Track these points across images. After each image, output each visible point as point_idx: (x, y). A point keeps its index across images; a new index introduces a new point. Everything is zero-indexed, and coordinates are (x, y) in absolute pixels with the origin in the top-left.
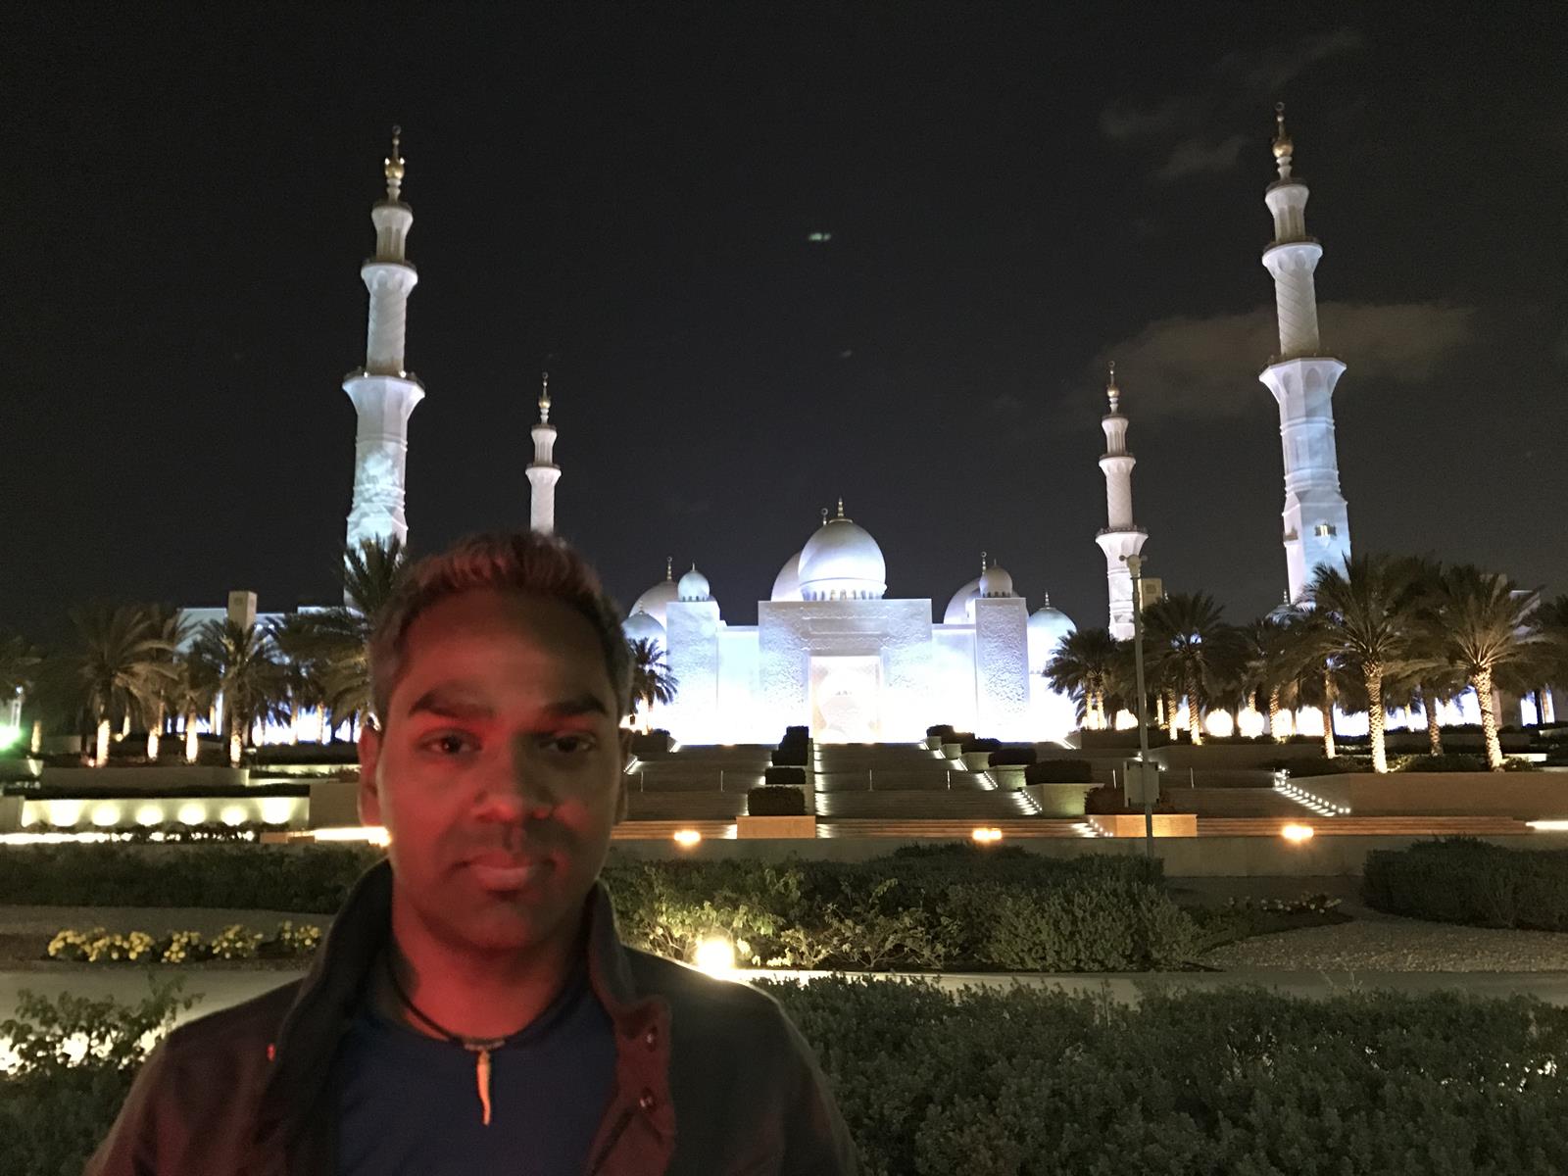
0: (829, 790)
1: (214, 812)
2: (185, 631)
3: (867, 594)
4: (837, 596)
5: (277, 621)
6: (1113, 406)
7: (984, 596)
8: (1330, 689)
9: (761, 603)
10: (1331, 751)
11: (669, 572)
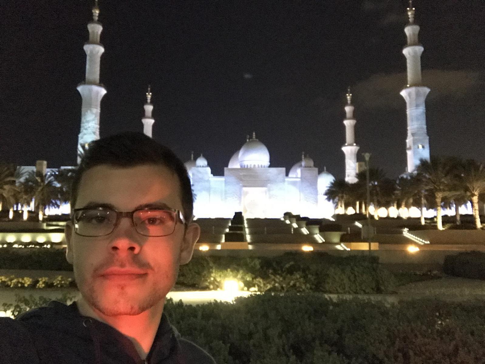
1: (34, 238)
3: (263, 166)
4: (252, 166)
5: (55, 171)
6: (349, 102)
7: (304, 167)
8: (424, 201)
9: (225, 168)
10: (423, 222)
11: (192, 157)
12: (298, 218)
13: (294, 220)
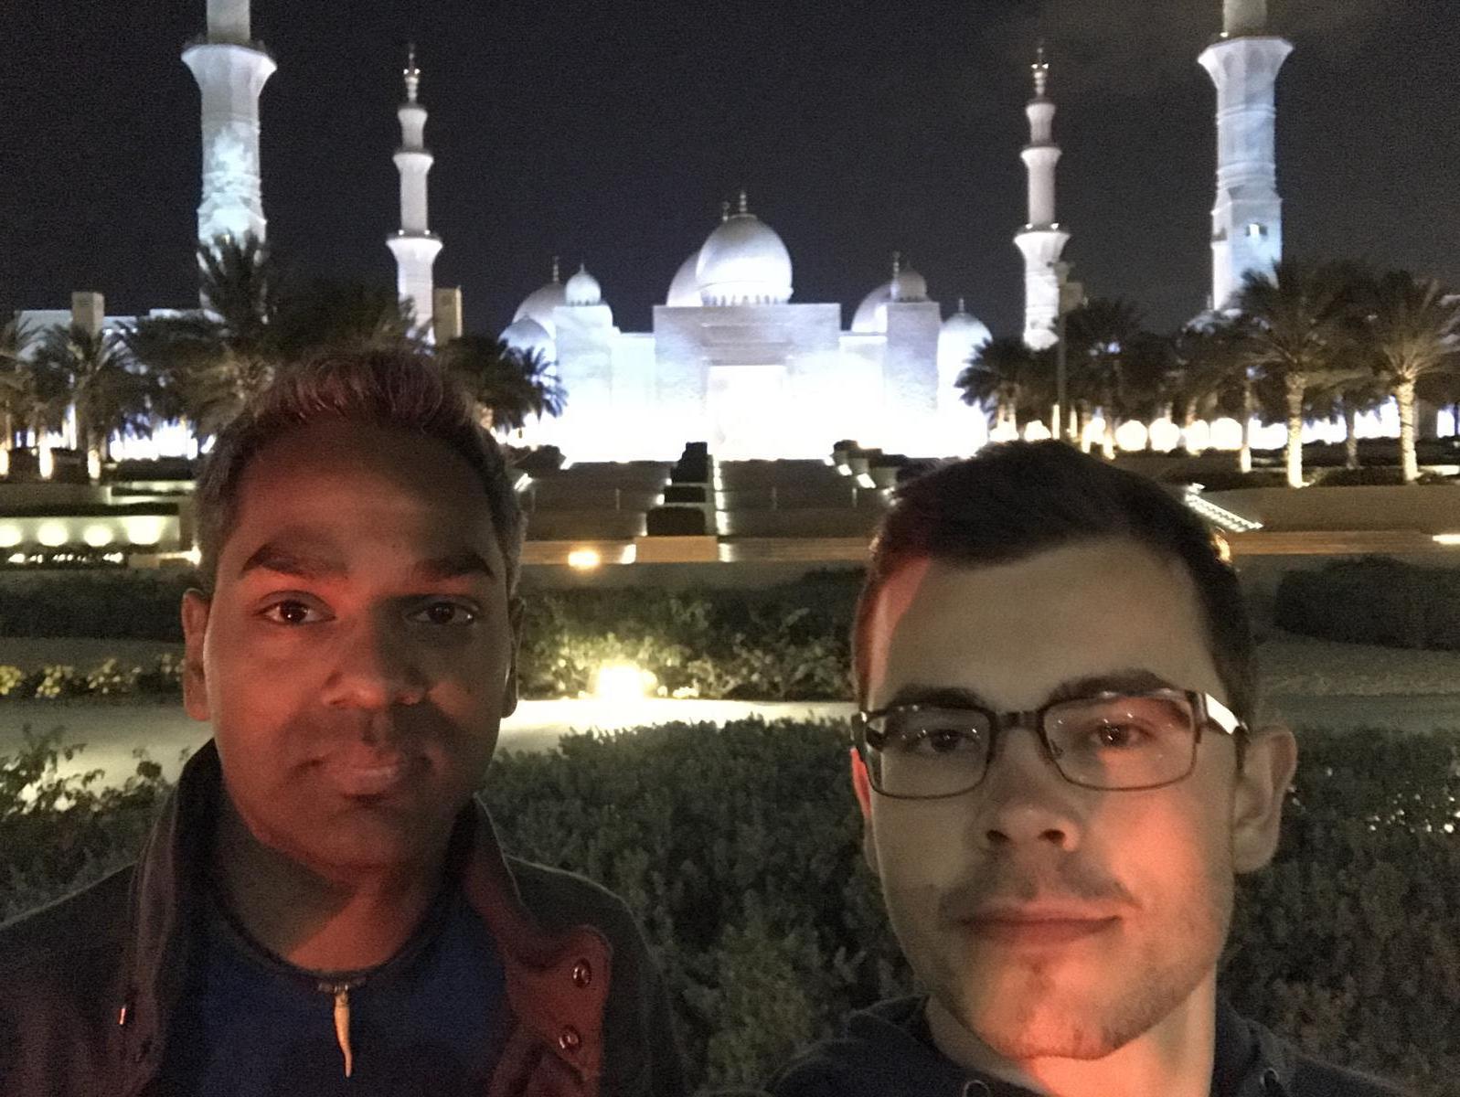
0: (730, 509)
1: (76, 532)
2: (26, 335)
3: (771, 299)
4: (739, 301)
5: (129, 325)
6: (1040, 90)
7: (896, 301)
8: (1250, 400)
9: (656, 308)
10: (1246, 465)
11: (556, 273)
12: (877, 461)
13: (864, 464)
